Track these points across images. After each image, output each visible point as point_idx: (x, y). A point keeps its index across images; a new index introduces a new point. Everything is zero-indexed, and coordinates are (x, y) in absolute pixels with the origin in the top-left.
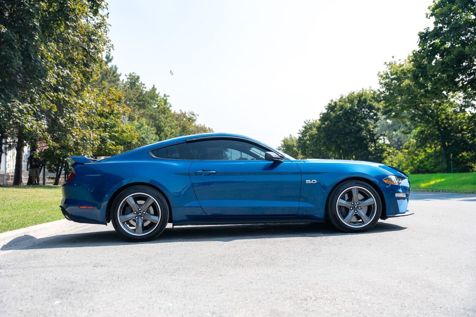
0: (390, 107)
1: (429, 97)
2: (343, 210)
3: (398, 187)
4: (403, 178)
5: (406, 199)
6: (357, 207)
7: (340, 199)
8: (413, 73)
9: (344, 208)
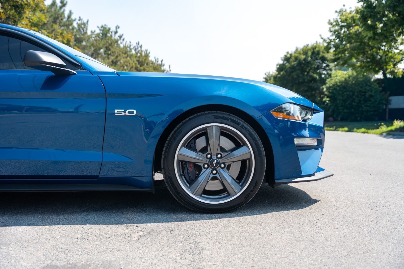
0: (340, 55)
1: (377, 40)
2: (191, 169)
3: (302, 126)
4: (314, 111)
5: (320, 149)
6: (217, 163)
7: (184, 148)
8: (362, 13)
9: (192, 165)
